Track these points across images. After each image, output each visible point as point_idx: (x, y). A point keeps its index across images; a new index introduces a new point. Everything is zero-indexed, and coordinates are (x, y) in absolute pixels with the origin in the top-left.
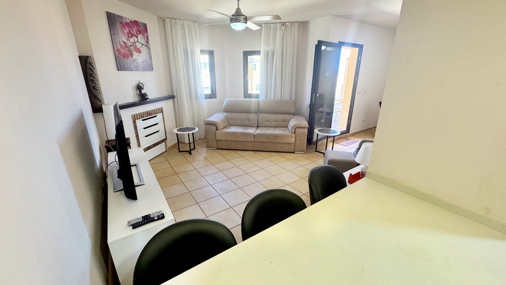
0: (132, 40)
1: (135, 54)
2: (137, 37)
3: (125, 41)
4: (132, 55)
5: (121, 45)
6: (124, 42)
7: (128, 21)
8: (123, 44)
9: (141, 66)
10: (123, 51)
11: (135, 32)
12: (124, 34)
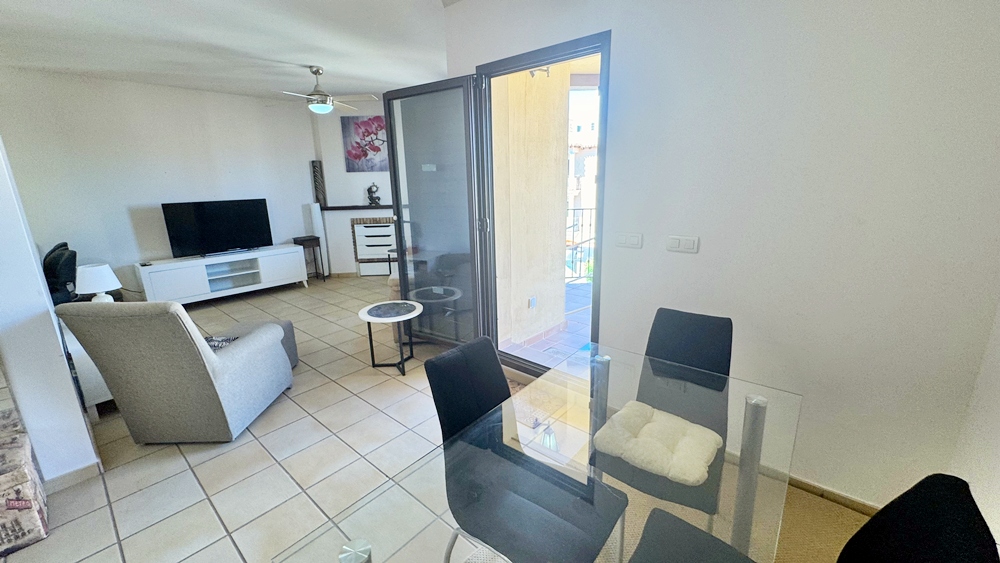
0: (368, 139)
1: (371, 154)
2: (376, 134)
3: (359, 141)
4: (366, 155)
5: (353, 146)
6: (357, 143)
7: (366, 119)
8: (355, 145)
9: (378, 165)
10: (354, 152)
11: (374, 129)
12: (358, 134)
